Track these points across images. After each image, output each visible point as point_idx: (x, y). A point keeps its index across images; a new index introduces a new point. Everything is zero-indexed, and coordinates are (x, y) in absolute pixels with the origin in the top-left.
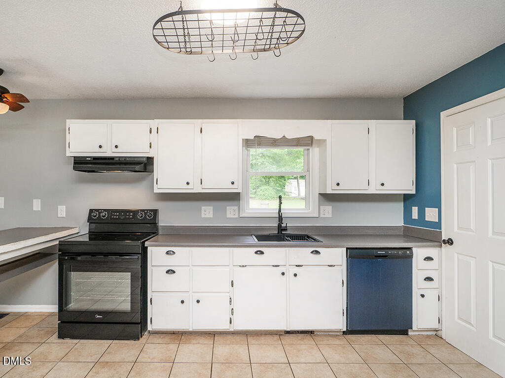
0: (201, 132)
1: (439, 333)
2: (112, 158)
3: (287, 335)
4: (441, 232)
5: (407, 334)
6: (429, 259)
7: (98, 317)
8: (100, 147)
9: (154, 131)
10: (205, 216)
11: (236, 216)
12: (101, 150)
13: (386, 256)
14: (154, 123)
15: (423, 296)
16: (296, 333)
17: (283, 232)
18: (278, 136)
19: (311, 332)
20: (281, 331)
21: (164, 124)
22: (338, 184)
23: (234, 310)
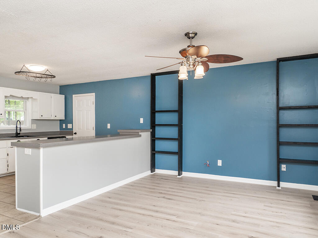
4: (73, 131)
18: (20, 96)
22: (42, 116)
23: (9, 165)
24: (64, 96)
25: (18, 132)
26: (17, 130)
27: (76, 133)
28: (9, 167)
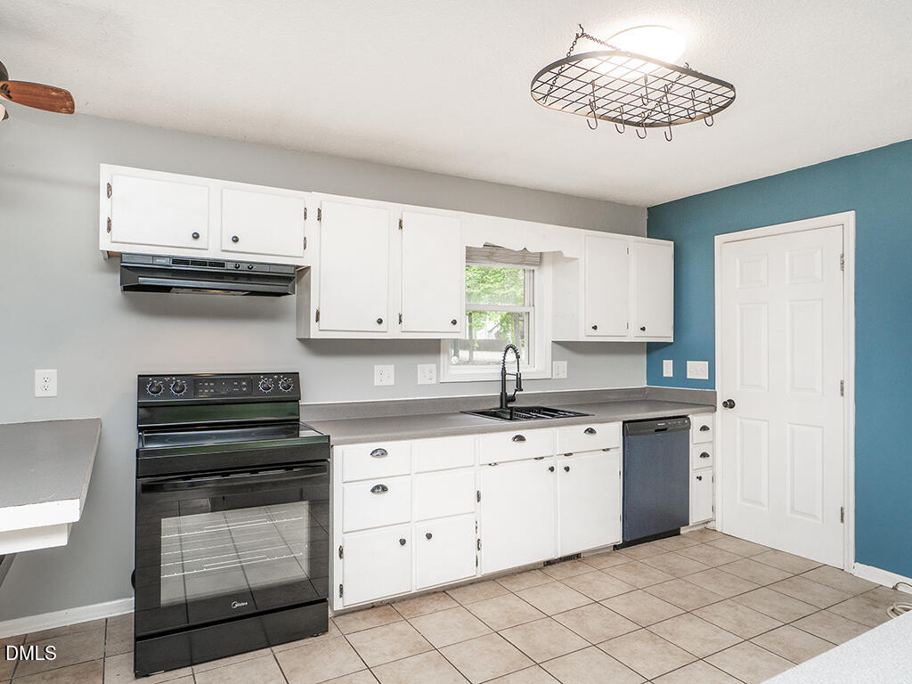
0: (401, 227)
1: (710, 526)
2: (220, 264)
3: (549, 567)
4: (716, 392)
5: (679, 534)
6: (704, 428)
7: (236, 605)
8: (196, 236)
9: (313, 215)
10: (381, 384)
11: (434, 381)
12: (196, 244)
13: (665, 429)
14: (314, 199)
15: (700, 478)
16: (558, 562)
17: (509, 405)
18: (517, 246)
19: (577, 556)
20: (539, 563)
21: (334, 205)
22: (595, 328)
23: (481, 542)
24: (672, 243)
25: (510, 392)
26: (504, 381)
27: (730, 404)
28: (482, 548)
